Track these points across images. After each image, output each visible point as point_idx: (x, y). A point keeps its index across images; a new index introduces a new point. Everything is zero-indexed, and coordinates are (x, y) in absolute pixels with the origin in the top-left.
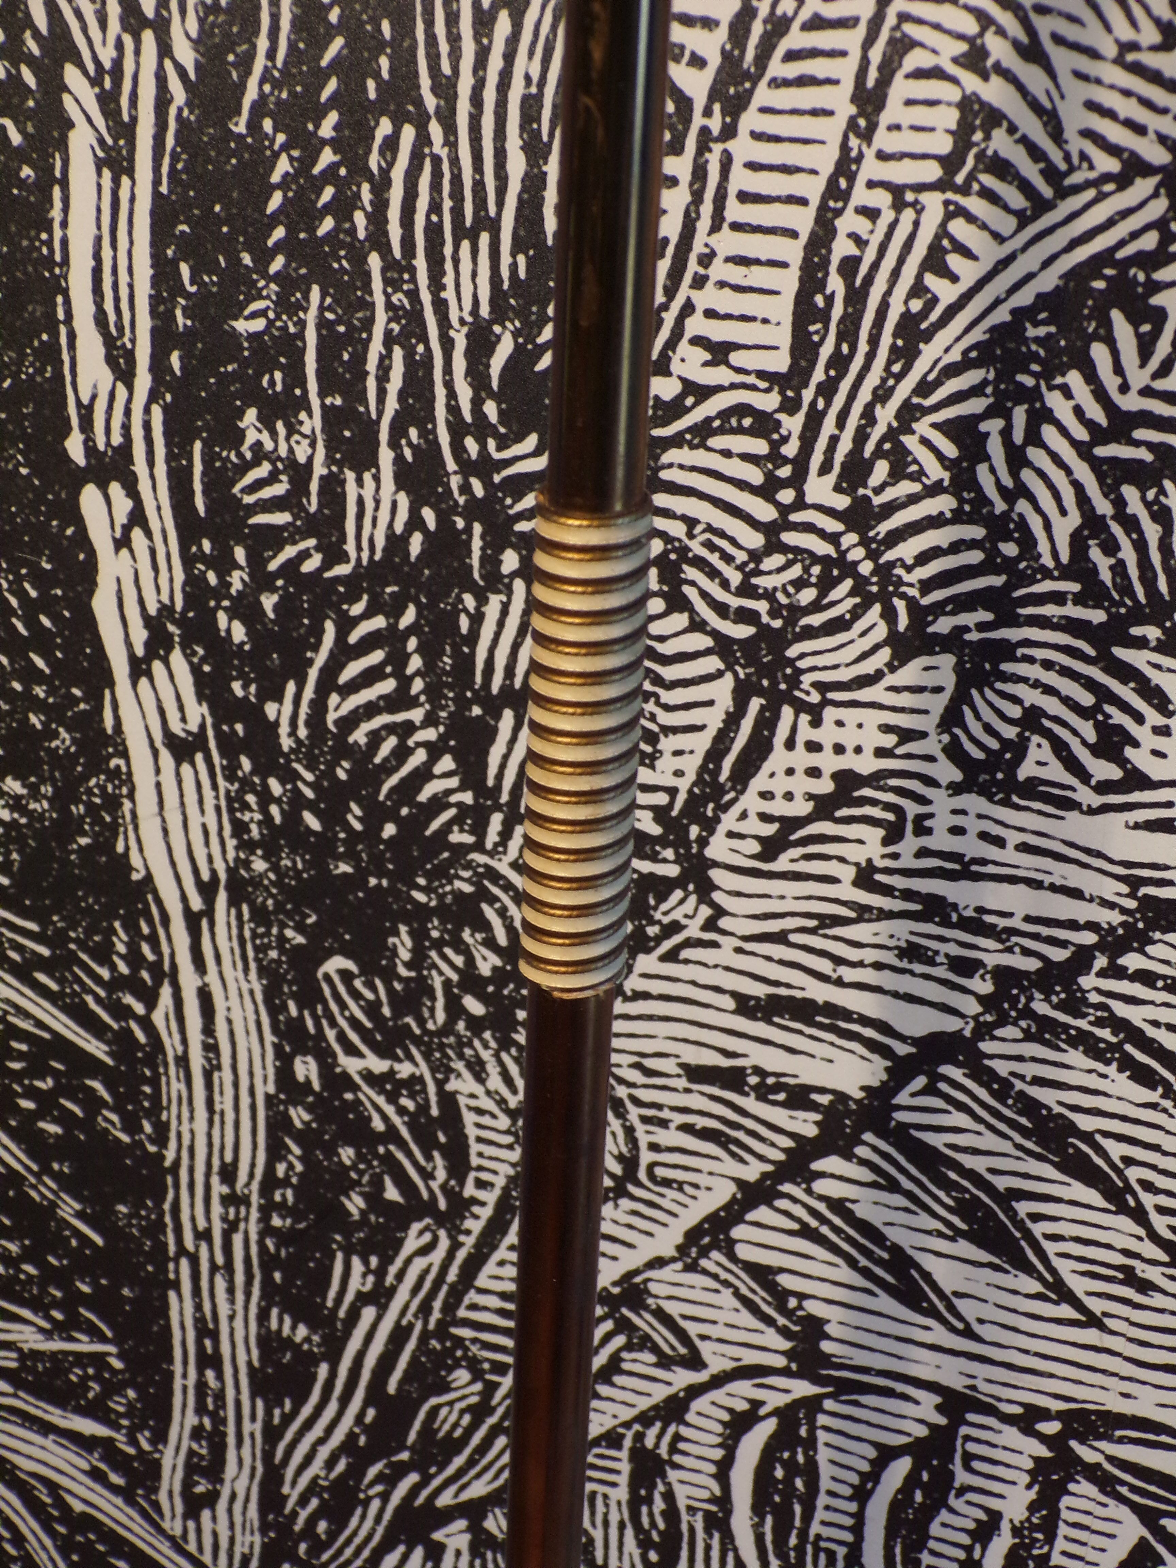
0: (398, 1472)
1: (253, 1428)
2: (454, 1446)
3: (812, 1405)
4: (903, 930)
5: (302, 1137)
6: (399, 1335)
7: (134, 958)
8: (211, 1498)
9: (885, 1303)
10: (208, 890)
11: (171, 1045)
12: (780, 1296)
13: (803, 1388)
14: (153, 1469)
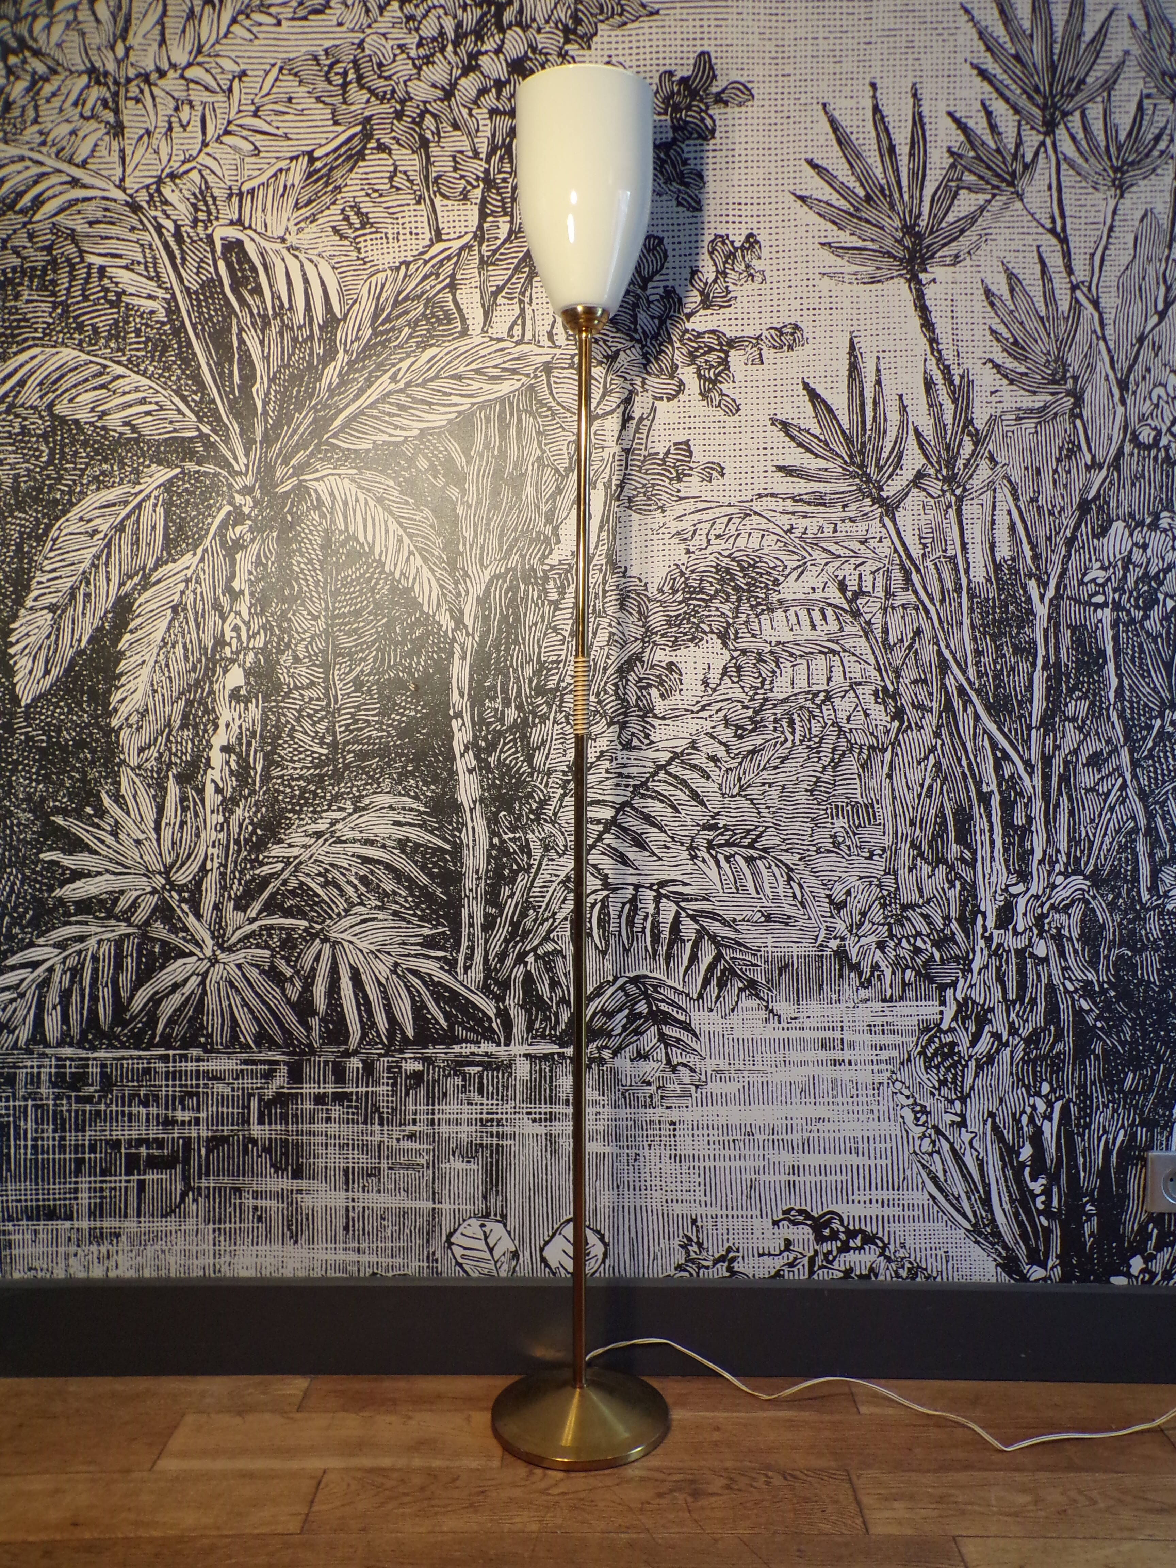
0: (517, 943)
1: (482, 941)
2: (530, 931)
3: (608, 896)
4: (615, 781)
5: (495, 858)
6: (517, 904)
7: (458, 822)
8: (470, 967)
9: (621, 866)
10: (474, 802)
11: (465, 842)
12: (598, 870)
13: (605, 893)
14: (456, 960)
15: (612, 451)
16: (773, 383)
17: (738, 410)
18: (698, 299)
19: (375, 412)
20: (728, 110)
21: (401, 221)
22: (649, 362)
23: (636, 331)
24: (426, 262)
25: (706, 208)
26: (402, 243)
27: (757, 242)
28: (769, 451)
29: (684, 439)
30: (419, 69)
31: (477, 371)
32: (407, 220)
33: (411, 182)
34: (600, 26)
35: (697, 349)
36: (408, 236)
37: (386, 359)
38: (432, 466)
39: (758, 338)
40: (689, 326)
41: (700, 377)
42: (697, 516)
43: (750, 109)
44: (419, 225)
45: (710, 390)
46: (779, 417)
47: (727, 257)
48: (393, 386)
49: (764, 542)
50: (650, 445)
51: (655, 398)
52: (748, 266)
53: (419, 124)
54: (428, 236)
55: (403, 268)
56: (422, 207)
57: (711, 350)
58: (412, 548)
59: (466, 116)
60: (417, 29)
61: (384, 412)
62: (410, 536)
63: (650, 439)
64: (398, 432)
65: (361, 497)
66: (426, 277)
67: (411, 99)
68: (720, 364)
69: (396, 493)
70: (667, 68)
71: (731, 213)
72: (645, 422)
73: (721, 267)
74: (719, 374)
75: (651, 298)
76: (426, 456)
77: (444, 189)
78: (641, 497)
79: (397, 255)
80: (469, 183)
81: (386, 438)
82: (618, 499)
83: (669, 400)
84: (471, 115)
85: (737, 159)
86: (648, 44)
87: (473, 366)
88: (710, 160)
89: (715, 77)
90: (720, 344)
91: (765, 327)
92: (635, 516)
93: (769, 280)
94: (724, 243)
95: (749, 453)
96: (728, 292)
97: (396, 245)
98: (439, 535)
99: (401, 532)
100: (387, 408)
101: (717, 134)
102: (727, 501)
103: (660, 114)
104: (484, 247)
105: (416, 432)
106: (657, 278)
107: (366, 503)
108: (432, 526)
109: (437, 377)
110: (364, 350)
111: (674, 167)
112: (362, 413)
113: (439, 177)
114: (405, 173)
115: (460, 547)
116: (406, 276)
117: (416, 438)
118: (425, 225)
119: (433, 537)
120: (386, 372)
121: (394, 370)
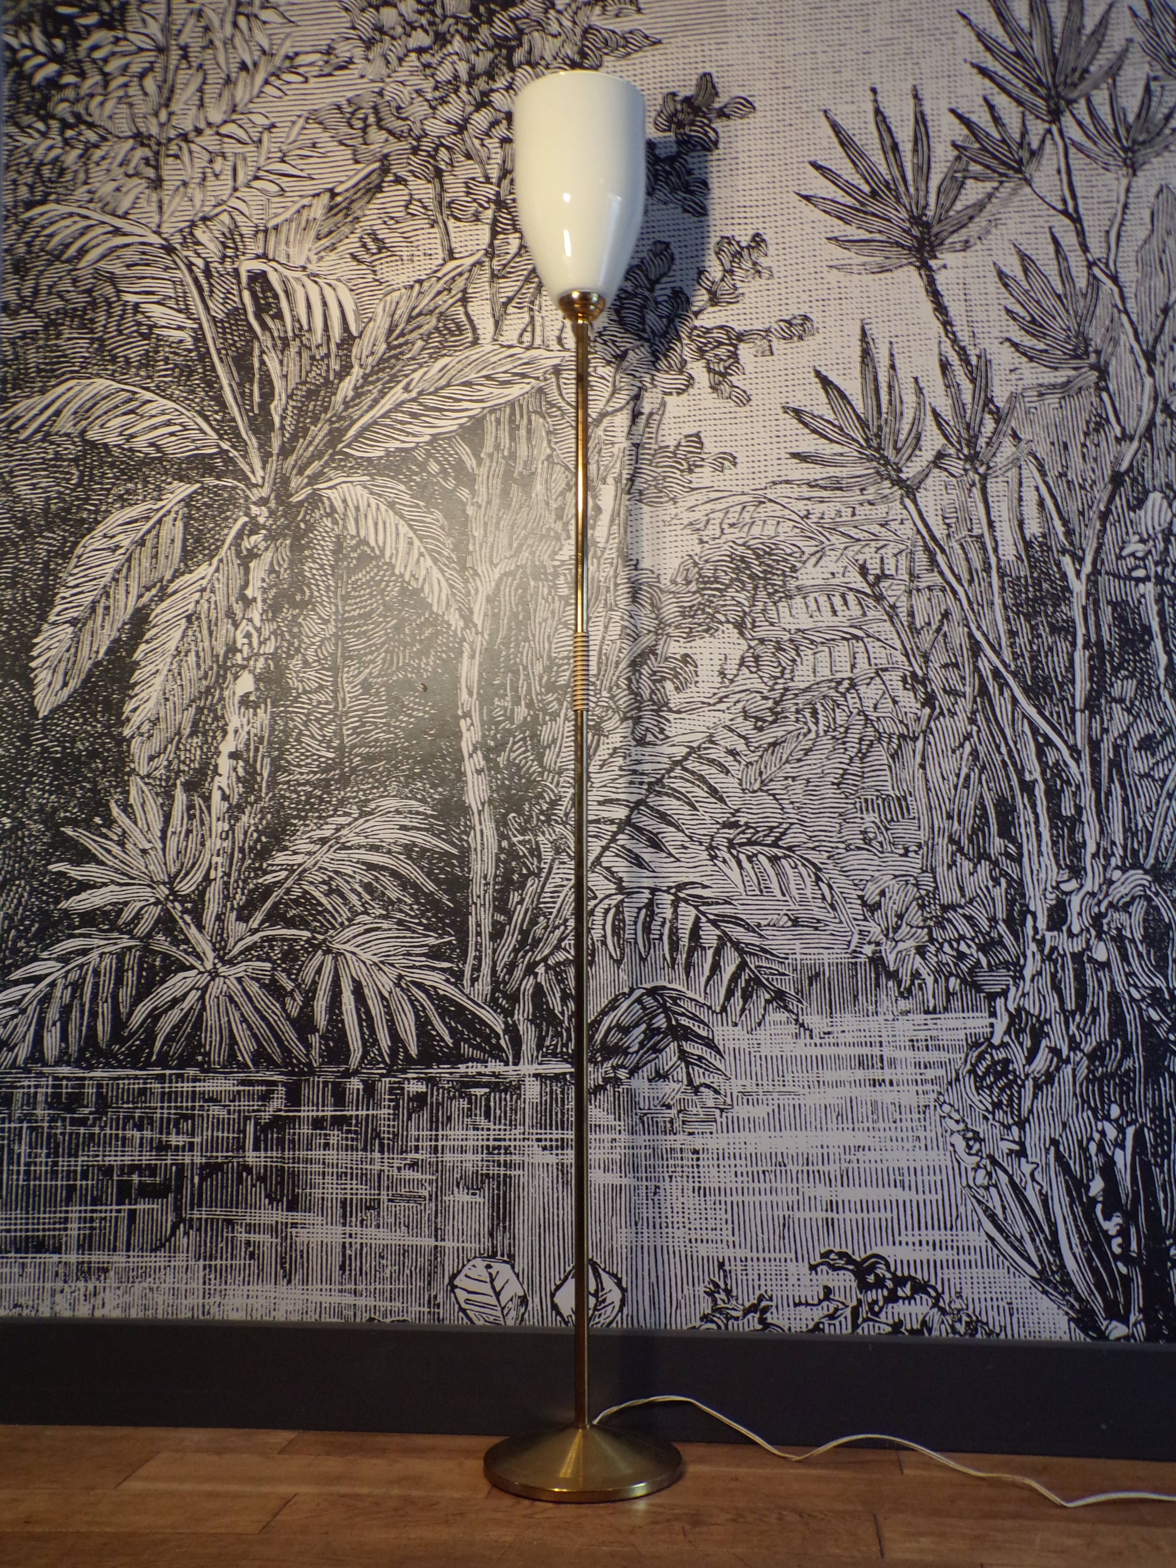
0: (526, 952)
1: (490, 951)
2: (540, 940)
3: (622, 901)
4: (629, 778)
5: (504, 862)
6: (527, 910)
7: (466, 826)
8: (477, 979)
9: (636, 869)
10: (483, 804)
11: (473, 845)
12: (612, 873)
13: (620, 897)
14: (462, 972)
15: (622, 446)
16: (783, 373)
17: (749, 400)
18: (706, 297)
19: (388, 421)
20: (731, 123)
21: (415, 244)
22: (658, 359)
23: (644, 331)
24: (439, 279)
25: (711, 212)
26: (416, 263)
27: (764, 241)
28: (782, 439)
29: (694, 431)
30: (434, 108)
31: (488, 377)
32: (421, 242)
33: (425, 208)
34: (606, 58)
35: (705, 345)
36: (422, 257)
37: (400, 371)
38: (443, 471)
39: (768, 331)
40: (697, 323)
41: (709, 370)
42: (709, 506)
43: (751, 121)
44: (433, 246)
45: (720, 383)
46: (791, 405)
47: (734, 256)
48: (404, 396)
49: (780, 529)
50: (660, 438)
51: (665, 393)
52: (755, 264)
53: (433, 157)
54: (441, 256)
55: (417, 286)
56: (435, 230)
57: (721, 344)
58: (422, 550)
59: (478, 146)
60: (433, 75)
61: (396, 421)
62: (421, 538)
63: (661, 432)
64: (409, 439)
65: (373, 502)
66: (439, 293)
67: (426, 135)
68: (729, 357)
69: (407, 497)
70: (671, 90)
71: (736, 215)
72: (656, 417)
73: (728, 266)
74: (729, 367)
75: (660, 299)
76: (436, 460)
77: (457, 213)
78: (652, 490)
79: (411, 274)
80: (481, 205)
81: (398, 445)
82: (629, 493)
83: (679, 394)
84: (483, 145)
85: (741, 165)
86: (651, 70)
87: (484, 373)
88: (714, 169)
89: (717, 94)
90: (730, 338)
91: (773, 320)
92: (646, 509)
93: (776, 275)
94: (730, 243)
95: (761, 441)
96: (736, 288)
97: (411, 265)
98: (449, 535)
99: (411, 534)
100: (400, 416)
101: (721, 145)
102: (740, 489)
103: (664, 131)
104: (495, 262)
105: (427, 438)
107: (378, 508)
108: (442, 527)
109: (448, 385)
110: (378, 364)
111: (679, 177)
112: (375, 423)
113: (452, 202)
114: (420, 201)
115: (471, 548)
116: (420, 293)
117: (427, 443)
118: (439, 246)
119: (443, 538)
120: (399, 382)
121: (407, 380)
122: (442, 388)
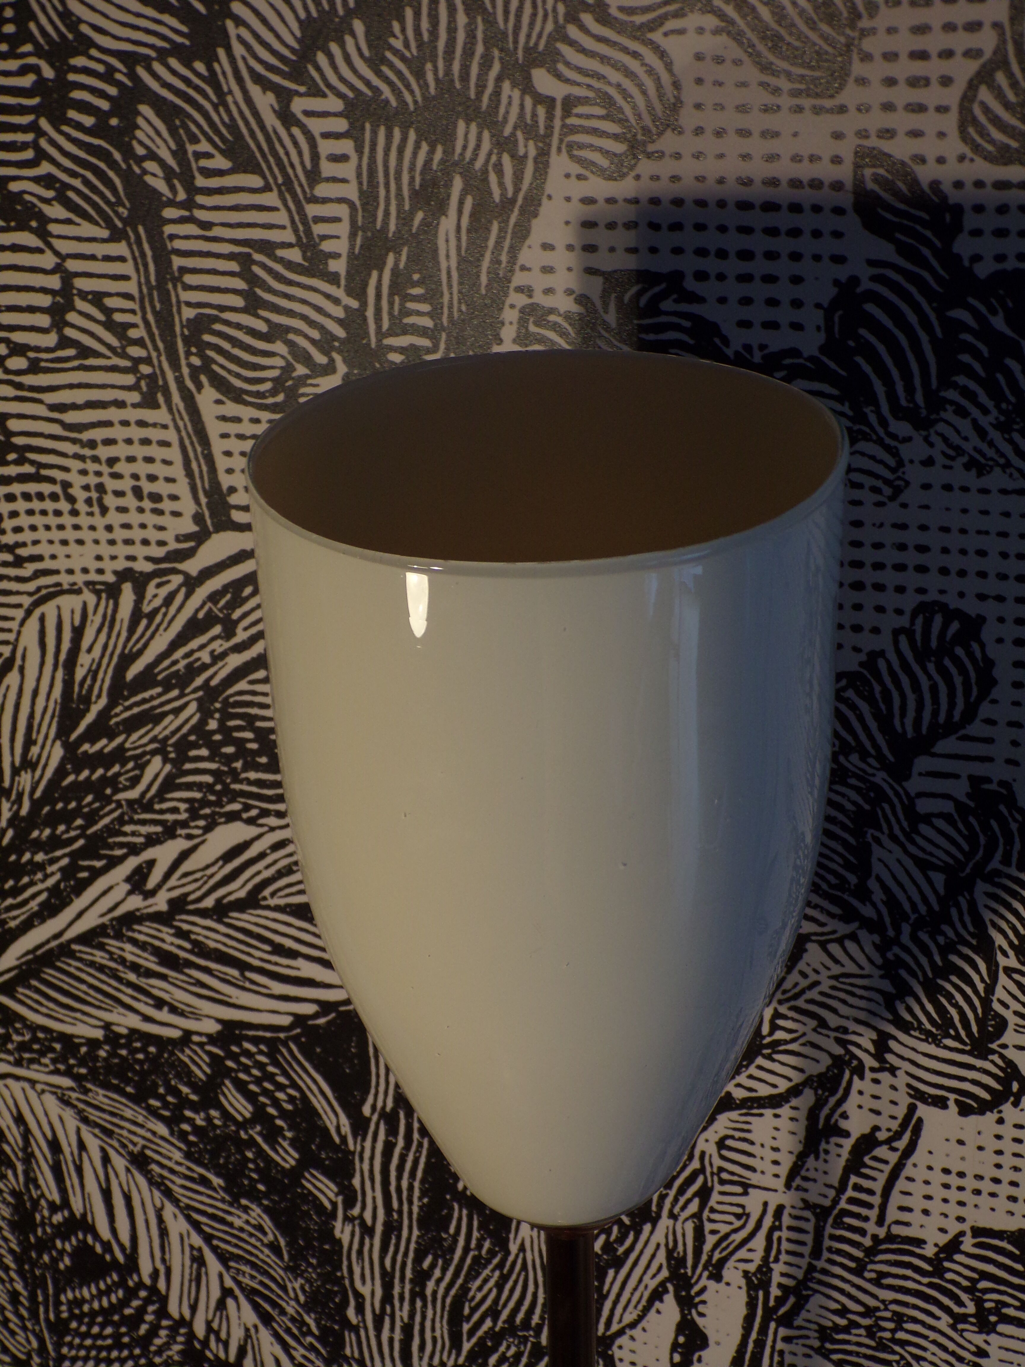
15: (774, 1200)
19: (99, 957)
21: (104, 452)
22: (904, 991)
23: (864, 894)
24: (192, 584)
26: (114, 518)
32: (120, 450)
33: (120, 330)
36: (130, 501)
37: (111, 831)
38: (260, 1115)
44: (157, 469)
48: (135, 902)
50: (892, 1214)
51: (920, 1096)
53: (122, 138)
54: (187, 506)
55: (128, 590)
56: (161, 415)
58: (229, 1283)
59: (271, 120)
61: (122, 961)
62: (222, 1255)
63: (896, 1199)
64: (164, 1015)
65: (93, 1144)
66: (195, 627)
67: (84, 44)
69: (178, 1156)
72: (881, 1152)
75: (924, 806)
76: (241, 1087)
78: (858, 1336)
79: (105, 550)
81: (134, 1021)
82: (786, 1321)
83: (965, 1111)
84: (287, 118)
97: (99, 521)
98: (293, 1270)
99: (197, 1240)
100: (130, 952)
105: (210, 1026)
106: (942, 746)
107: (106, 1160)
108: (274, 1248)
109: (252, 902)
110: (48, 797)
112: (65, 951)
113: (203, 323)
114: (97, 298)
115: (351, 1313)
116: (136, 616)
117: (212, 1039)
118: (177, 471)
119: (279, 1273)
120: (114, 862)
121: (132, 863)
122: (242, 905)
